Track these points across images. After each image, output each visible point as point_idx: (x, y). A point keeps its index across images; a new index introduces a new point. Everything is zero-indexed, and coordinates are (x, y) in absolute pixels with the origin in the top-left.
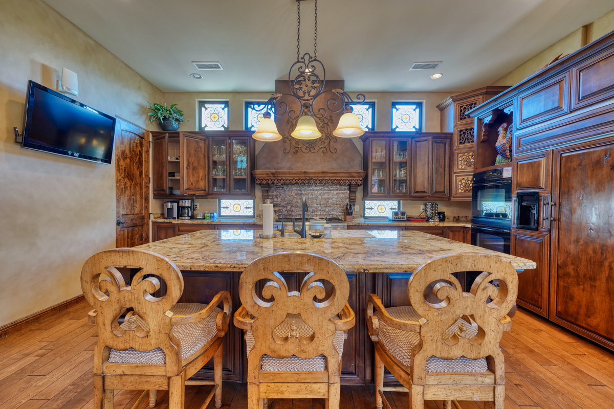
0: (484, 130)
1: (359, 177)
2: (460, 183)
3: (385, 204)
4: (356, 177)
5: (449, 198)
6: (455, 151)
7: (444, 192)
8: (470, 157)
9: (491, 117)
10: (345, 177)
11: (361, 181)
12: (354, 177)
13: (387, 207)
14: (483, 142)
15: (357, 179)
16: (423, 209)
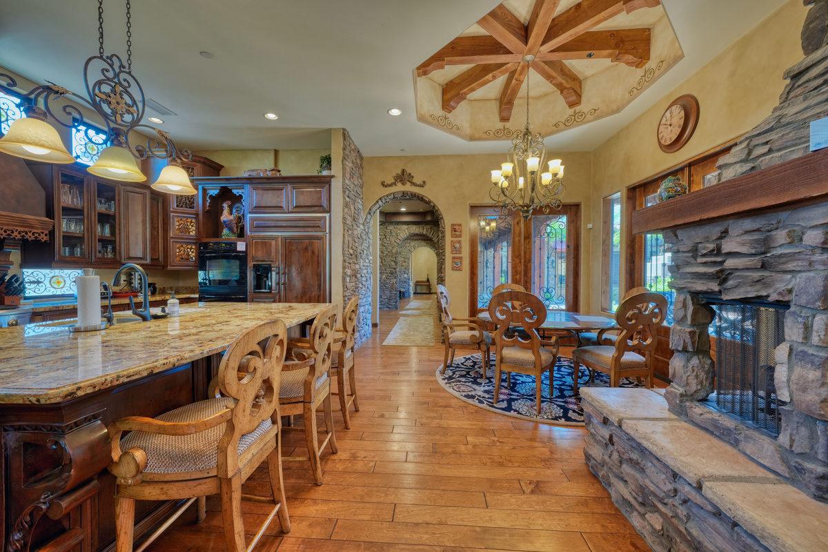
0: (209, 201)
1: (43, 229)
2: (178, 250)
3: (63, 275)
4: (37, 228)
5: (164, 266)
6: (172, 214)
7: (158, 259)
8: (189, 224)
9: (218, 191)
10: (12, 225)
11: (46, 235)
12: (33, 228)
13: (67, 280)
14: (208, 212)
15: (39, 231)
16: (124, 281)
